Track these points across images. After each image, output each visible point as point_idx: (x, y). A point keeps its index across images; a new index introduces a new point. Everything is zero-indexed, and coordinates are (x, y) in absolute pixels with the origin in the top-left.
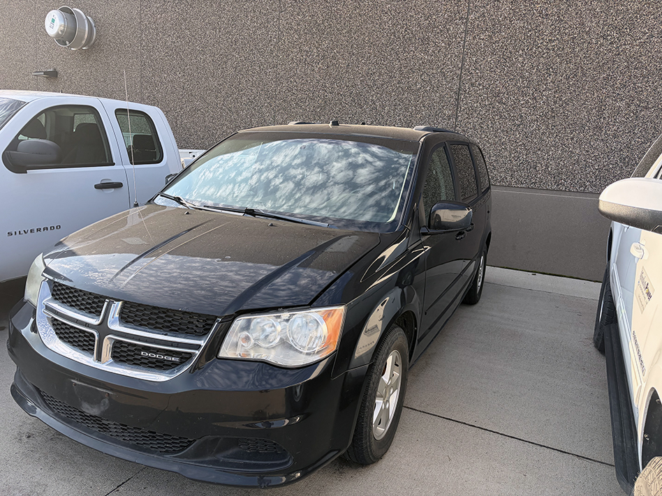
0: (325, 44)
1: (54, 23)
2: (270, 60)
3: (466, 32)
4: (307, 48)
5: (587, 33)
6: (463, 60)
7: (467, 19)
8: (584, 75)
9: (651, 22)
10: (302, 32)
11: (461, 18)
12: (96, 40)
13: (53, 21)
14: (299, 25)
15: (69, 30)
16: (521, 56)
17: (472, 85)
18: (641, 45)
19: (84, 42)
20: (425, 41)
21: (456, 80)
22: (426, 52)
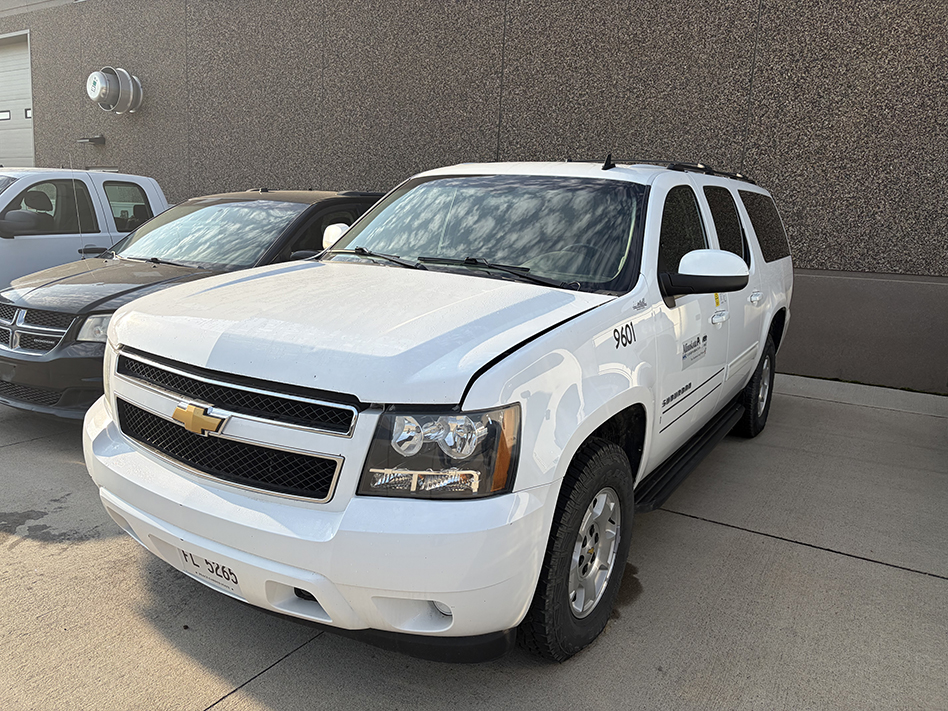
0: (369, 102)
1: (95, 86)
2: (315, 121)
3: (501, 86)
4: (350, 107)
5: (615, 86)
6: (501, 117)
7: (502, 73)
8: (614, 131)
9: (673, 72)
10: (345, 90)
11: (496, 72)
12: (143, 102)
13: (95, 83)
14: (341, 81)
15: (112, 92)
16: (554, 111)
17: (510, 143)
18: (665, 98)
19: (129, 105)
20: (463, 97)
21: (495, 139)
22: (465, 109)
